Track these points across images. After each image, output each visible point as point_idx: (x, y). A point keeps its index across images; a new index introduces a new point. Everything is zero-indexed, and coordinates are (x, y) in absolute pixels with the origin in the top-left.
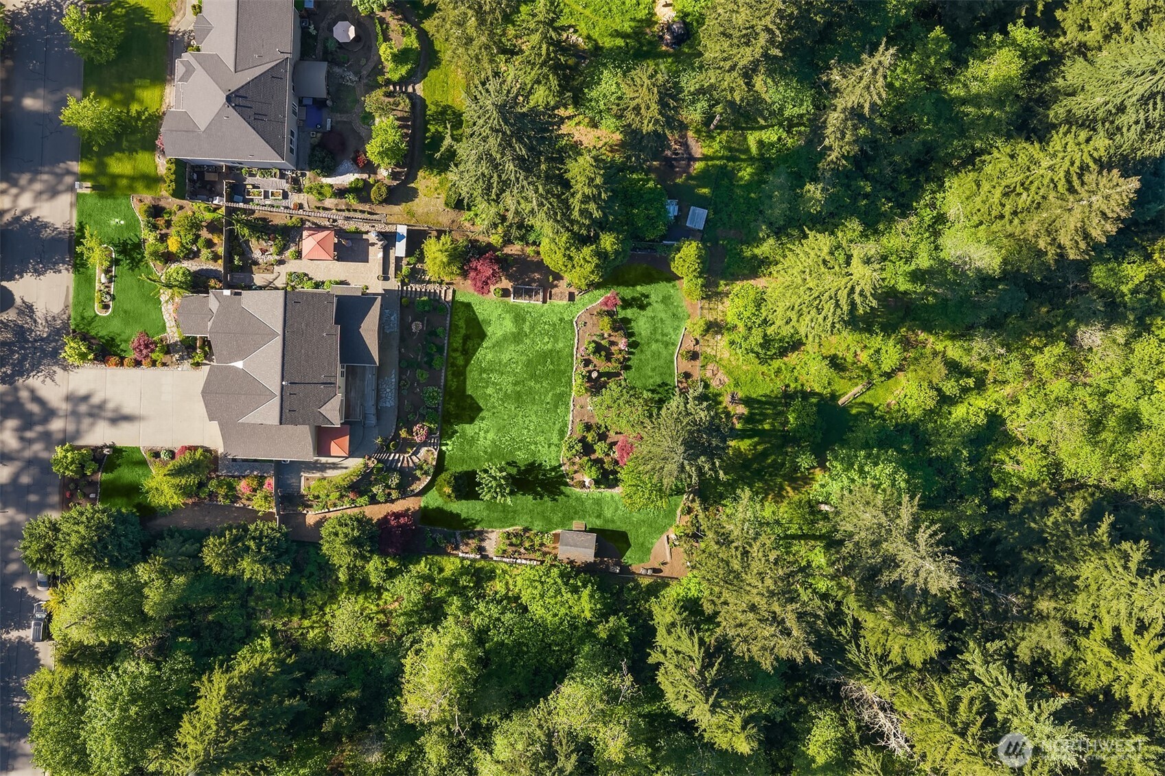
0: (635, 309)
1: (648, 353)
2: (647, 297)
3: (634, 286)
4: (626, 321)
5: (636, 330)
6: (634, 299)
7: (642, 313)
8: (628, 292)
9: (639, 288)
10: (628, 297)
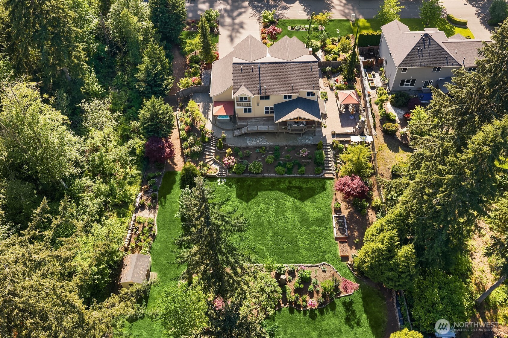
0: (345, 314)
1: (307, 329)
2: (358, 324)
3: (366, 311)
4: (333, 307)
5: (326, 316)
6: (354, 312)
7: (343, 321)
8: (359, 306)
9: (364, 316)
10: (354, 307)
